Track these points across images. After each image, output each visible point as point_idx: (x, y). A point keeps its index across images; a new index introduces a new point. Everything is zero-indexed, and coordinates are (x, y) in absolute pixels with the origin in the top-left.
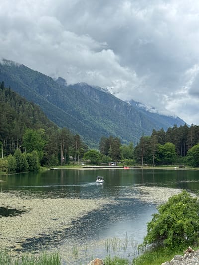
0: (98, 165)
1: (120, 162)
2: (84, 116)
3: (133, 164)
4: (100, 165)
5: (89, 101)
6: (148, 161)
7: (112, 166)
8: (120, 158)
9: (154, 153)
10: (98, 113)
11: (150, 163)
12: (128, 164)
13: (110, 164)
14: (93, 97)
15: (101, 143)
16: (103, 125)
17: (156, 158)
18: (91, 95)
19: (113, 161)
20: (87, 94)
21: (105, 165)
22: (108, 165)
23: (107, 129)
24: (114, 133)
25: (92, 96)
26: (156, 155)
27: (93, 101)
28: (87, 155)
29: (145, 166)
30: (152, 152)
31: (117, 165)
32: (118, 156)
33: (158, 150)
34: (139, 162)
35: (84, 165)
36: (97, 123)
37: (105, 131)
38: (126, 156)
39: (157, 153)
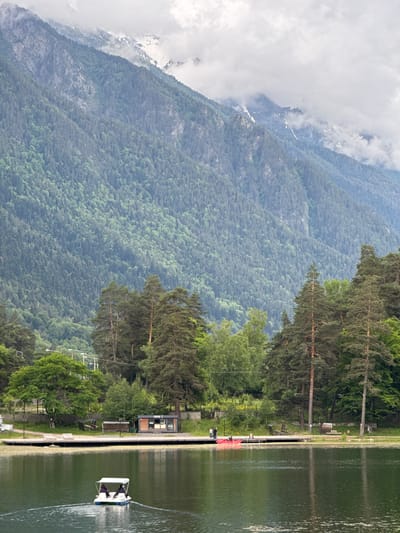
0: (82, 428)
1: (197, 416)
2: (15, 182)
3: (262, 421)
4: (95, 430)
5: (44, 100)
6: (338, 407)
7: (156, 438)
8: (198, 396)
9: (367, 364)
10: (92, 166)
11: (347, 418)
12: (237, 422)
13: (143, 426)
14: (66, 81)
15: (102, 319)
16: (114, 228)
17: (375, 390)
18: (50, 70)
19: (160, 412)
20: (31, 65)
21: (119, 429)
22: (134, 427)
23: (135, 243)
24: (170, 264)
25: (58, 80)
26: (379, 377)
27: (64, 105)
28: (26, 380)
29: (324, 431)
30: (356, 363)
31: (180, 430)
32: (185, 385)
33: (387, 352)
34: (290, 410)
35: (10, 434)
36: (86, 213)
37: (128, 256)
38: (230, 384)
39: (381, 364)
